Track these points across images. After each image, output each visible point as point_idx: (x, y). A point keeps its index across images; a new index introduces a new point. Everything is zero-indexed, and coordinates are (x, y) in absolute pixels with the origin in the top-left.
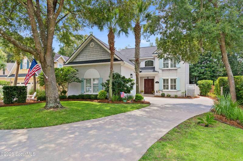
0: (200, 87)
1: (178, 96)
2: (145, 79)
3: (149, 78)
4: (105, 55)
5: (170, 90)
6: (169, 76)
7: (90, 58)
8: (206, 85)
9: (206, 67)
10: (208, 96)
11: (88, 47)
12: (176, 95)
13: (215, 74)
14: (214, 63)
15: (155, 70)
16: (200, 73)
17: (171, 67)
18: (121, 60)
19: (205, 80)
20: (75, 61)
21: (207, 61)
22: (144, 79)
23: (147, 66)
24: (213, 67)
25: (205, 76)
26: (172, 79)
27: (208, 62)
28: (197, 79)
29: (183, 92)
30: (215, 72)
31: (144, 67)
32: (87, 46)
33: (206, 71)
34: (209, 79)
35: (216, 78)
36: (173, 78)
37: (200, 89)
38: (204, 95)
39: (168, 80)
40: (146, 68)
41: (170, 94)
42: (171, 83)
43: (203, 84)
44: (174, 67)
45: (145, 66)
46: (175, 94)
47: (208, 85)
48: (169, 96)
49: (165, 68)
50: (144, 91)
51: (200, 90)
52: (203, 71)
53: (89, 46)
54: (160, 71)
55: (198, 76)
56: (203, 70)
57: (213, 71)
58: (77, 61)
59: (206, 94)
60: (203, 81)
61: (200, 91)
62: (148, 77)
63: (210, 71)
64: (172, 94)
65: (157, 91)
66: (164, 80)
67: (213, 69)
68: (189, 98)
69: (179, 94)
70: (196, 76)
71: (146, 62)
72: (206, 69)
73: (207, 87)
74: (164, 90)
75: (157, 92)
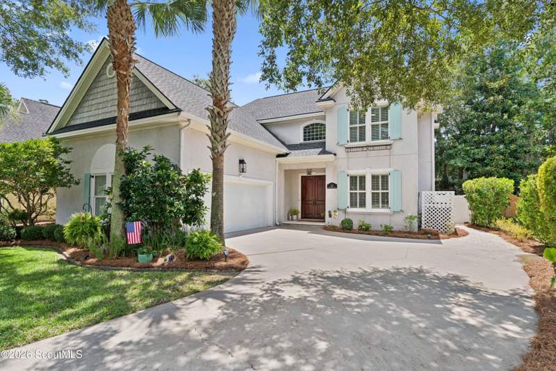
0: (470, 199)
1: (395, 229)
2: (302, 177)
3: (313, 174)
4: (140, 99)
5: (369, 207)
6: (367, 166)
7: (106, 110)
8: (491, 194)
9: (491, 143)
10: (497, 230)
11: (101, 79)
12: (386, 227)
13: (518, 162)
14: (513, 131)
15: (327, 149)
16: (474, 160)
17: (373, 139)
18: (178, 110)
19: (486, 179)
20: (73, 123)
21: (494, 127)
22: (300, 178)
23: (309, 139)
24: (512, 142)
25: (488, 168)
26: (378, 177)
27: (497, 129)
28: (465, 176)
29: (411, 217)
30: (519, 155)
31: (302, 141)
32: (99, 75)
33: (492, 153)
34: (500, 176)
35: (522, 173)
36: (380, 171)
37: (471, 205)
38: (483, 227)
39: (365, 177)
40: (305, 144)
41: (367, 221)
42: (373, 189)
43: (478, 191)
44: (383, 138)
45: (305, 140)
46: (386, 221)
47: (497, 194)
48: (365, 230)
49: (356, 141)
50: (300, 210)
51: (470, 209)
52: (480, 153)
53: (104, 75)
54: (341, 152)
55: (468, 169)
56: (483, 150)
57: (513, 154)
58: (78, 122)
59: (490, 222)
60: (481, 183)
61: (470, 212)
62: (309, 171)
63: (502, 154)
64: (377, 223)
65: (330, 212)
66: (353, 179)
67: (513, 147)
68: (429, 238)
69: (398, 223)
70: (461, 169)
71: (308, 127)
72: (489, 147)
73: (492, 200)
74: (350, 210)
75: (330, 216)
